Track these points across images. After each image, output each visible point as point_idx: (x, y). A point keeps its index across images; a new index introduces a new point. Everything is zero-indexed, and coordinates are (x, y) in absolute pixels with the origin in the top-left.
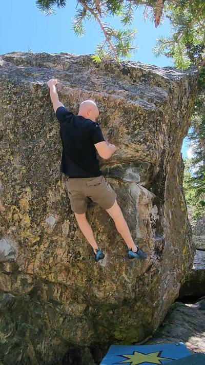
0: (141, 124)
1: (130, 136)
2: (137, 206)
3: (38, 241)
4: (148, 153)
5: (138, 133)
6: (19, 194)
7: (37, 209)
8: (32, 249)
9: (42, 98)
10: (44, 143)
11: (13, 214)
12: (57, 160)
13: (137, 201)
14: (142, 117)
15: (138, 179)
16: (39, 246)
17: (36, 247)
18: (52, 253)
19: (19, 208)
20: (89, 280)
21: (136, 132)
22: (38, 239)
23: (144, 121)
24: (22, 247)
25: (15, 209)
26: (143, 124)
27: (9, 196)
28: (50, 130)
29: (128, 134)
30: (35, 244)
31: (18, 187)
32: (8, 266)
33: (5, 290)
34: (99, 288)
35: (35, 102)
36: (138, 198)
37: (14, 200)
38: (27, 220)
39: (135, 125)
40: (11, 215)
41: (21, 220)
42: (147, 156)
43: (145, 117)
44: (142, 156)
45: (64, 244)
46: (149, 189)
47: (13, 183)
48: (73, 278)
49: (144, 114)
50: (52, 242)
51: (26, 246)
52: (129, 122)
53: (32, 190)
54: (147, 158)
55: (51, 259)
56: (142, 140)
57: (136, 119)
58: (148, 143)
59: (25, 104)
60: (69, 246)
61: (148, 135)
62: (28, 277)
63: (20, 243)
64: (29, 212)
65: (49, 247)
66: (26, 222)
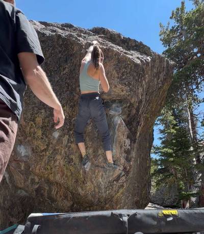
0: (128, 72)
1: (119, 80)
3: (45, 149)
4: (130, 93)
5: (125, 78)
6: (37, 114)
7: (48, 126)
8: (41, 154)
9: (62, 44)
10: (59, 78)
11: (30, 128)
12: (66, 91)
13: (117, 127)
14: (130, 67)
15: (119, 112)
16: (46, 153)
17: (44, 153)
18: (54, 158)
19: (35, 124)
20: (77, 181)
21: (124, 77)
22: (46, 147)
23: (131, 70)
24: (34, 153)
25: (32, 125)
26: (130, 72)
27: (29, 114)
28: (64, 69)
29: (118, 78)
30: (43, 151)
31: (36, 109)
32: (23, 165)
33: (20, 186)
34: (82, 188)
35: (56, 48)
36: (118, 125)
37: (33, 118)
38: (39, 133)
39: (124, 72)
40: (29, 129)
41: (35, 133)
42: (128, 95)
44: (125, 95)
45: (63, 152)
47: (33, 106)
48: (66, 179)
49: (131, 65)
50: (55, 150)
51: (37, 152)
52: (120, 69)
53: (46, 111)
54: (128, 98)
55: (53, 162)
56: (127, 83)
57: (125, 68)
58: (131, 86)
59: (49, 49)
60: (66, 154)
61: (132, 81)
62: (36, 178)
63: (33, 150)
64: (42, 127)
65: (52, 153)
66: (39, 134)
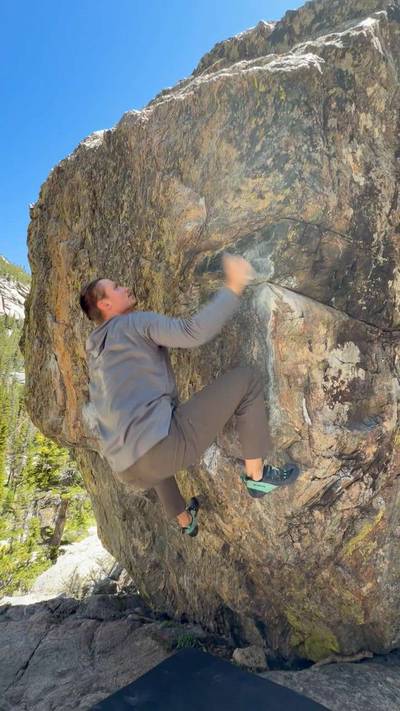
0: (269, 122)
1: (244, 165)
2: (269, 340)
4: (288, 191)
5: (263, 146)
13: (270, 325)
14: (271, 100)
15: (268, 271)
21: (258, 148)
23: (278, 108)
29: (241, 159)
36: (272, 318)
39: (255, 131)
42: (286, 202)
43: (277, 97)
44: (274, 206)
46: (327, 302)
49: (275, 89)
54: (287, 209)
56: (270, 161)
57: (257, 113)
58: (288, 166)
61: (287, 145)
